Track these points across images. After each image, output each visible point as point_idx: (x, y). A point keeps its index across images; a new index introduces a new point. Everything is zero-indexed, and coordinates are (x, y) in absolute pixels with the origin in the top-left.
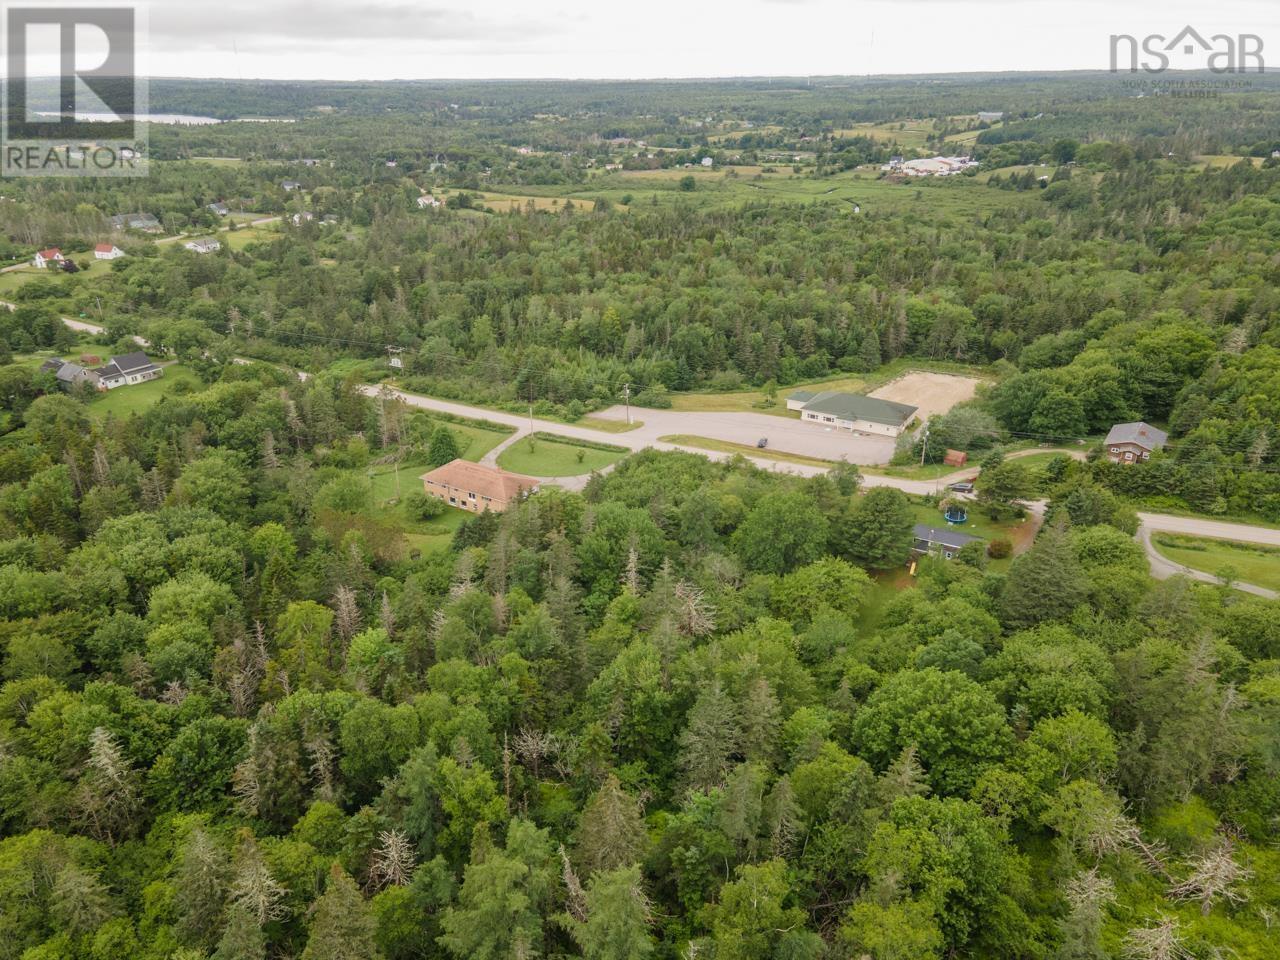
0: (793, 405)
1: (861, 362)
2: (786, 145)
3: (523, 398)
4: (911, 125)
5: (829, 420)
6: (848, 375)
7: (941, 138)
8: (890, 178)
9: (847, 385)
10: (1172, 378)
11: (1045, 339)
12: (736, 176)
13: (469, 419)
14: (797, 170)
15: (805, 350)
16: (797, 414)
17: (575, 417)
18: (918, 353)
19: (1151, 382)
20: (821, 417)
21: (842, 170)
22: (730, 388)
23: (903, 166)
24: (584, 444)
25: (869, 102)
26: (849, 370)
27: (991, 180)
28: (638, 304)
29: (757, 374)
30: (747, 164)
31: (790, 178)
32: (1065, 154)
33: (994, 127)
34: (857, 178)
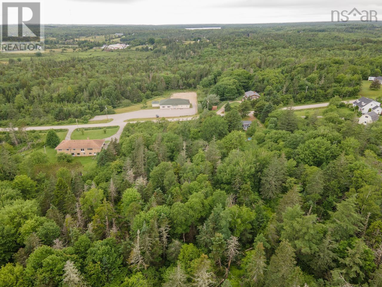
0: (154, 105)
1: (159, 92)
2: (61, 43)
3: (59, 120)
4: (97, 37)
5: (169, 107)
6: (157, 97)
7: (110, 40)
8: (107, 50)
9: (160, 99)
10: (247, 81)
11: (205, 78)
12: (54, 51)
13: (43, 130)
14: (74, 50)
15: (144, 91)
16: (158, 108)
17: (86, 121)
18: (169, 89)
19: (242, 82)
20: (166, 106)
21: (89, 49)
22: (127, 105)
23: (109, 47)
24: (100, 128)
25: (79, 31)
26: (156, 96)
27: (136, 49)
28: (77, 85)
29: (135, 99)
30: (54, 48)
31: (74, 52)
32: (152, 42)
33: (122, 37)
34: (95, 51)
